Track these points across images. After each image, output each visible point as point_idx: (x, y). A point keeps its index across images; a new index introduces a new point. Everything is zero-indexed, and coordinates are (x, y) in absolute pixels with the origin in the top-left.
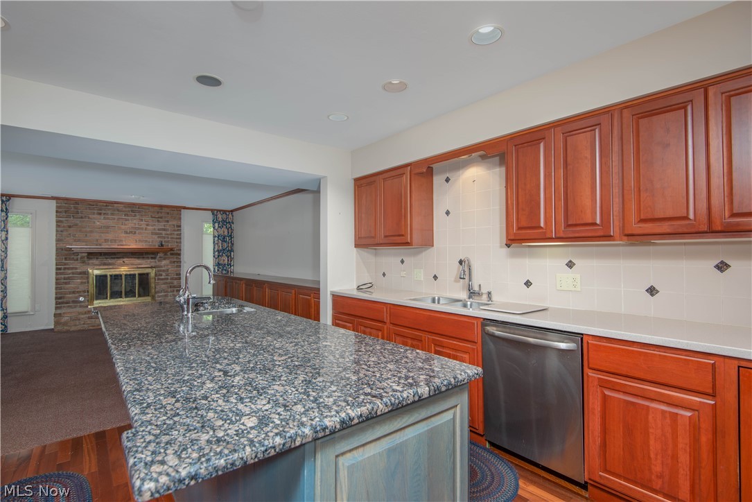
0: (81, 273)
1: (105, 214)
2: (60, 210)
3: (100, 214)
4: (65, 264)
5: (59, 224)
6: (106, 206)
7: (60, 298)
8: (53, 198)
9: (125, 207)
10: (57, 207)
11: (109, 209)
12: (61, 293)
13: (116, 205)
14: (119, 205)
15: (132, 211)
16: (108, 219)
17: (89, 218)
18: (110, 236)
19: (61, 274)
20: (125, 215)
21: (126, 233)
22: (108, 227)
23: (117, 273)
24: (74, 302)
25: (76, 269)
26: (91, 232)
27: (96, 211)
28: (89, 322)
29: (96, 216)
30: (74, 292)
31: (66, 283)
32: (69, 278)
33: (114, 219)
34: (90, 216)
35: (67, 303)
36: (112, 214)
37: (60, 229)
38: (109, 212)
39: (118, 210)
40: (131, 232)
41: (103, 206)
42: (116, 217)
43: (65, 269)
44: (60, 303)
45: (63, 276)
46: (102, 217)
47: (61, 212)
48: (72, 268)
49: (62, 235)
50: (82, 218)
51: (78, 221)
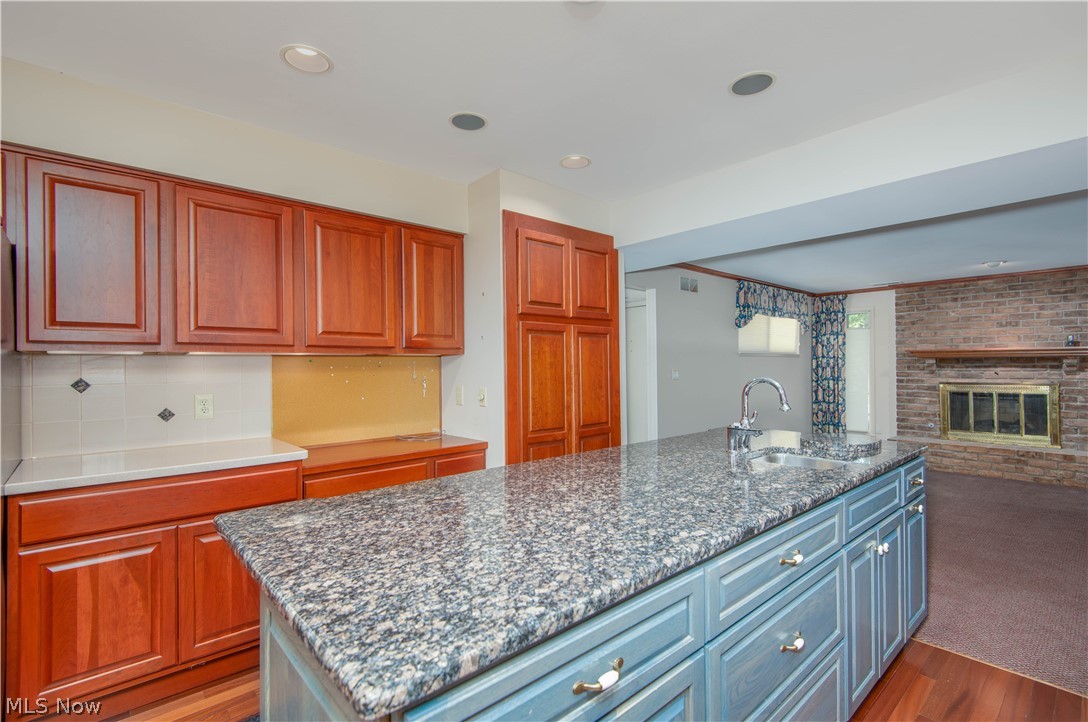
0: (929, 388)
1: (962, 299)
2: (900, 302)
3: (956, 300)
4: (908, 375)
5: (899, 321)
6: (965, 286)
7: (903, 420)
8: (891, 287)
9: (996, 283)
10: (897, 298)
11: (969, 291)
12: (904, 414)
13: (980, 282)
14: (986, 281)
15: (1011, 288)
16: (969, 305)
17: (939, 308)
18: (973, 333)
19: (903, 387)
20: (997, 297)
21: (1001, 325)
22: (968, 319)
24: (920, 428)
25: (922, 381)
26: (943, 328)
27: (948, 297)
28: (932, 460)
29: (949, 304)
30: (920, 415)
31: (909, 401)
32: (912, 394)
33: (979, 305)
34: (941, 305)
35: (912, 428)
36: (976, 298)
37: (900, 327)
38: (970, 295)
39: (985, 290)
40: (1009, 324)
41: (960, 286)
42: (982, 302)
43: (908, 381)
44: (902, 427)
45: (905, 391)
46: (959, 304)
47: (901, 305)
48: (918, 381)
49: (902, 335)
50: (929, 309)
51: (923, 314)
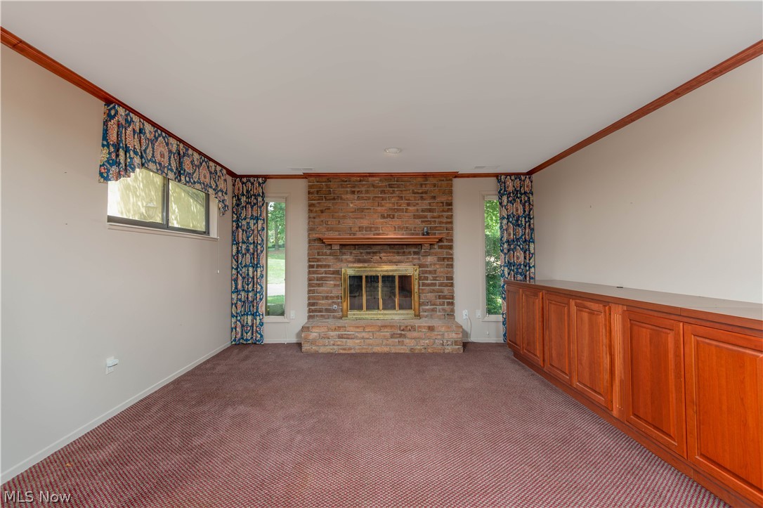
0: (334, 273)
1: (358, 192)
2: (312, 190)
3: (353, 192)
4: (318, 260)
5: (311, 208)
6: (360, 181)
7: (313, 304)
8: (306, 176)
9: (380, 181)
10: (310, 187)
11: (363, 185)
12: (313, 298)
13: (370, 179)
14: (374, 179)
15: (390, 186)
16: (362, 198)
17: (341, 199)
18: (365, 223)
19: (314, 272)
20: (381, 193)
21: (383, 217)
22: (362, 210)
23: (374, 274)
24: (327, 310)
25: (329, 266)
26: (344, 217)
27: (348, 189)
28: (339, 343)
29: (349, 196)
30: (327, 298)
31: (319, 285)
32: (321, 279)
33: (369, 198)
34: (343, 196)
35: (320, 311)
36: (367, 192)
37: (312, 215)
38: (363, 189)
39: (373, 186)
40: (389, 216)
41: (357, 181)
42: (371, 195)
43: (318, 266)
44: (313, 311)
45: (315, 276)
46: (356, 196)
47: (312, 193)
48: (325, 266)
49: (314, 222)
50: (334, 199)
51: (329, 204)
